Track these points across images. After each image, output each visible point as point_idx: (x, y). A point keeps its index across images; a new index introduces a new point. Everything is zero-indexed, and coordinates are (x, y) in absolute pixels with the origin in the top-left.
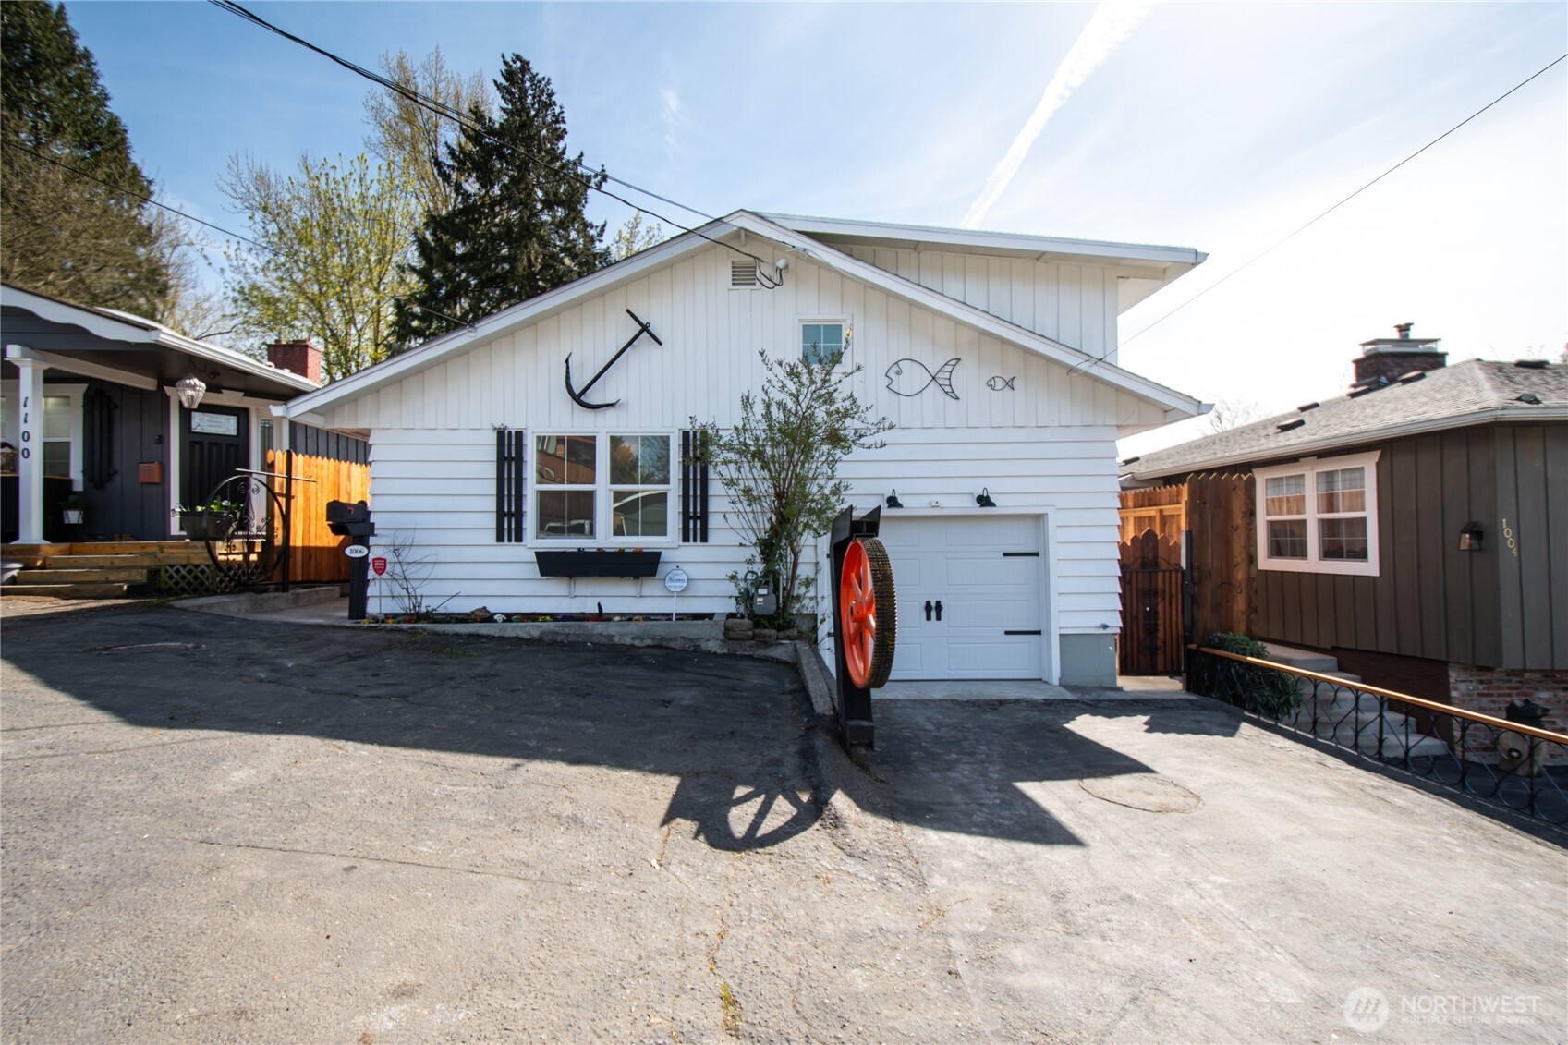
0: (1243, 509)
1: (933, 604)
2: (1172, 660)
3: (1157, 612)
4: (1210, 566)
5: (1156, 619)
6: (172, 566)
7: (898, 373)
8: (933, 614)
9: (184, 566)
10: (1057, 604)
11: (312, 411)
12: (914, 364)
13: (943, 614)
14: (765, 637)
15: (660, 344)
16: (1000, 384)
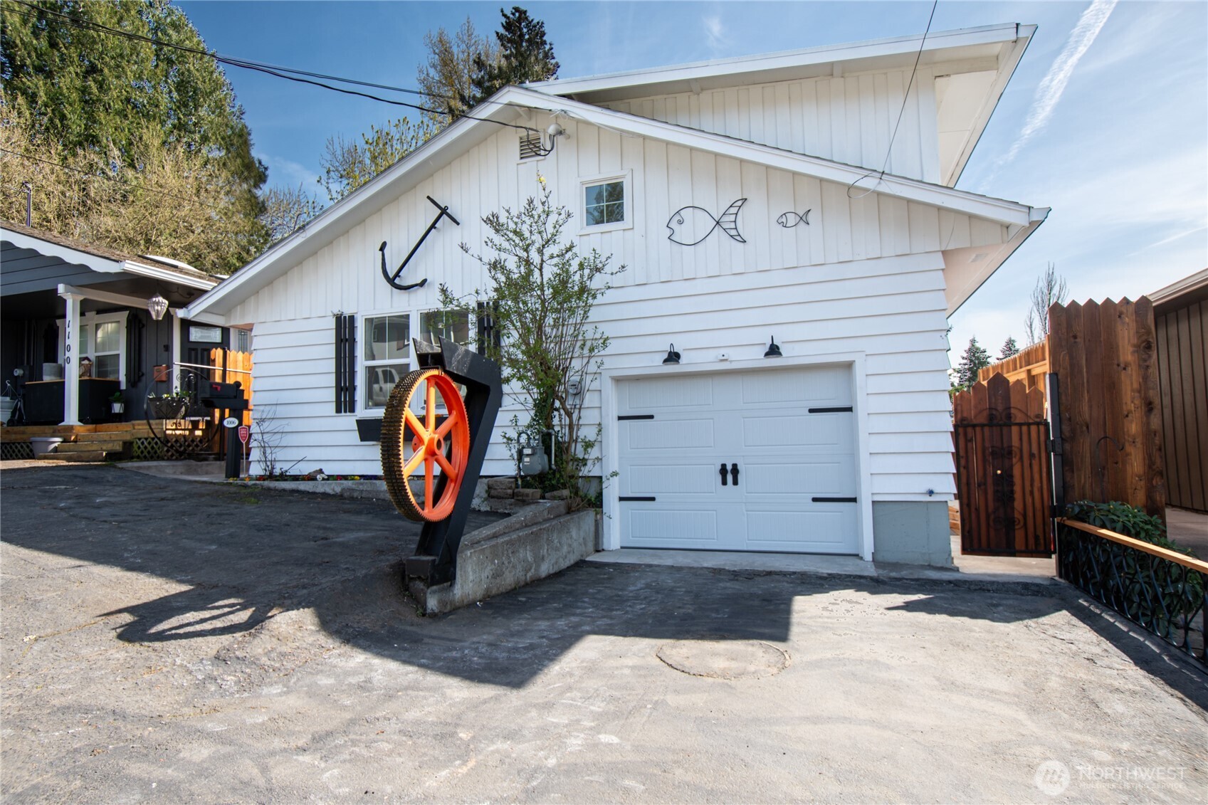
0: (1135, 341)
1: (729, 468)
2: (1036, 537)
3: (1011, 476)
4: (1087, 417)
5: (1012, 484)
6: (140, 439)
7: (680, 222)
8: (730, 478)
9: (146, 439)
10: (867, 466)
11: (205, 311)
12: (696, 210)
13: (740, 477)
14: (523, 495)
15: (458, 224)
16: (792, 219)
